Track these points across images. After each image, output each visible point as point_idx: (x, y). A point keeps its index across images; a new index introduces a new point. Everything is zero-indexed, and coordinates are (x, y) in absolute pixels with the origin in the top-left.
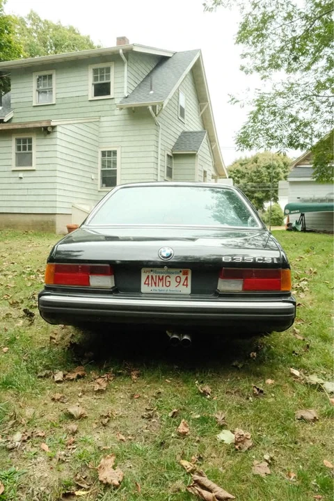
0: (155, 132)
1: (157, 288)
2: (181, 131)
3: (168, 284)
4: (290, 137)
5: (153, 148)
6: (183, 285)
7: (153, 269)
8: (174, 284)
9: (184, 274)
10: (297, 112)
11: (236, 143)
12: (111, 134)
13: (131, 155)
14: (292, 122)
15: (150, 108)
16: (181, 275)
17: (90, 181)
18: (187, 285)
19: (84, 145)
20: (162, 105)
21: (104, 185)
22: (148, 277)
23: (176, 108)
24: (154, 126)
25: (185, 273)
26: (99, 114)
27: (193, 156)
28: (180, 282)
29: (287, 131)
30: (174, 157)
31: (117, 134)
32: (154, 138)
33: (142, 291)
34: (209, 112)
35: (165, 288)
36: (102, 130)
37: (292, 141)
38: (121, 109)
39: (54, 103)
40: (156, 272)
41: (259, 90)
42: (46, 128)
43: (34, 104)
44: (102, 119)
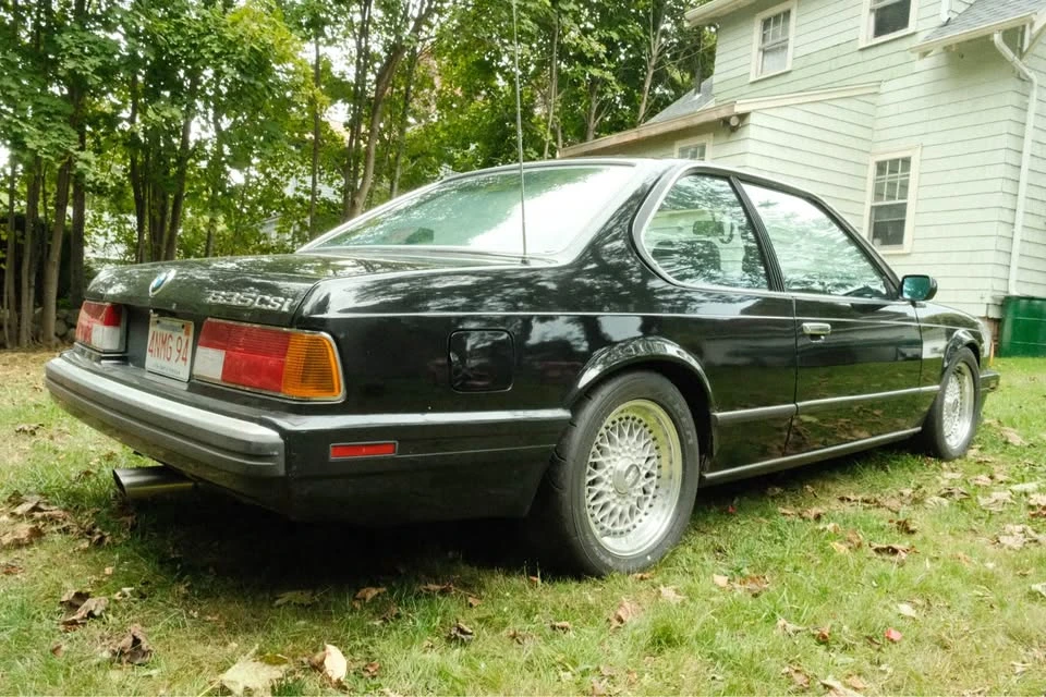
0: (1014, 99)
1: (159, 362)
3: (169, 354)
5: (1006, 142)
6: (183, 358)
8: (174, 354)
9: (186, 333)
15: (997, 38)
16: (183, 334)
19: (829, 150)
21: (877, 241)
26: (878, 76)
39: (787, 69)
40: (161, 325)
42: (726, 121)
43: (752, 79)
44: (885, 87)
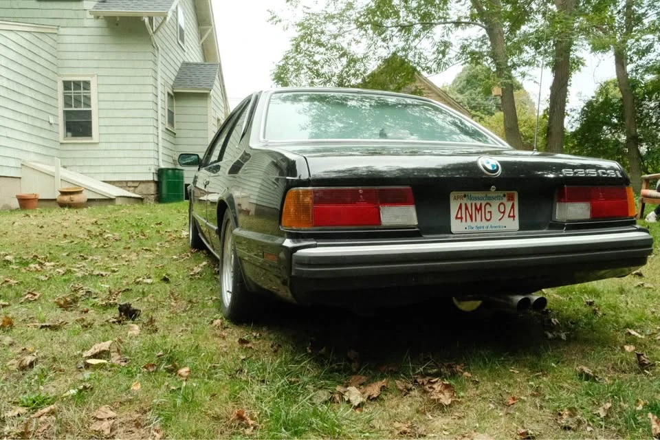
0: (152, 57)
1: (474, 224)
2: (181, 61)
3: (488, 217)
4: (340, 76)
5: (151, 80)
6: (509, 216)
7: (466, 193)
8: (497, 215)
9: (509, 200)
10: (349, 44)
11: (274, 80)
12: (81, 56)
13: (115, 89)
14: (342, 56)
15: (147, 20)
16: (505, 200)
17: (47, 126)
18: (514, 217)
20: (165, 18)
21: (69, 134)
22: (460, 208)
23: (175, 27)
24: (151, 49)
25: (511, 198)
26: (57, 22)
27: (204, 96)
28: (504, 212)
29: (337, 68)
30: (175, 96)
31: (90, 55)
32: (151, 65)
33: (453, 230)
34: (213, 41)
35: (485, 223)
36: (62, 47)
37: (342, 81)
38: (98, 18)
40: (471, 198)
41: (308, 8)
44: (62, 31)
